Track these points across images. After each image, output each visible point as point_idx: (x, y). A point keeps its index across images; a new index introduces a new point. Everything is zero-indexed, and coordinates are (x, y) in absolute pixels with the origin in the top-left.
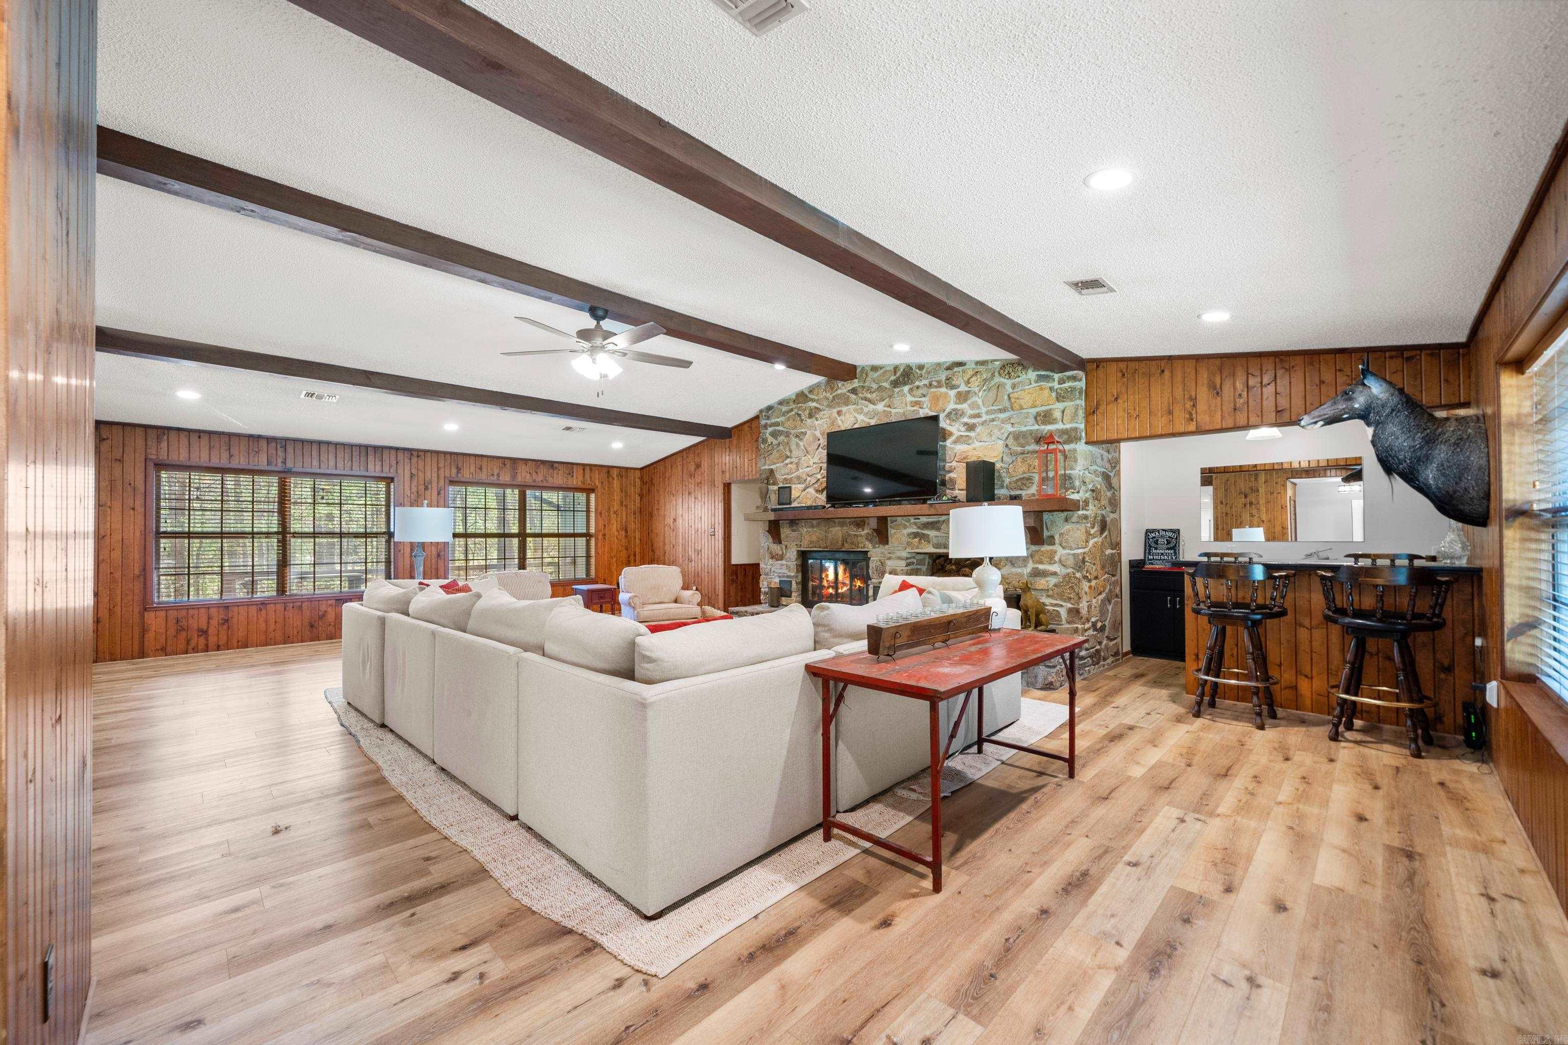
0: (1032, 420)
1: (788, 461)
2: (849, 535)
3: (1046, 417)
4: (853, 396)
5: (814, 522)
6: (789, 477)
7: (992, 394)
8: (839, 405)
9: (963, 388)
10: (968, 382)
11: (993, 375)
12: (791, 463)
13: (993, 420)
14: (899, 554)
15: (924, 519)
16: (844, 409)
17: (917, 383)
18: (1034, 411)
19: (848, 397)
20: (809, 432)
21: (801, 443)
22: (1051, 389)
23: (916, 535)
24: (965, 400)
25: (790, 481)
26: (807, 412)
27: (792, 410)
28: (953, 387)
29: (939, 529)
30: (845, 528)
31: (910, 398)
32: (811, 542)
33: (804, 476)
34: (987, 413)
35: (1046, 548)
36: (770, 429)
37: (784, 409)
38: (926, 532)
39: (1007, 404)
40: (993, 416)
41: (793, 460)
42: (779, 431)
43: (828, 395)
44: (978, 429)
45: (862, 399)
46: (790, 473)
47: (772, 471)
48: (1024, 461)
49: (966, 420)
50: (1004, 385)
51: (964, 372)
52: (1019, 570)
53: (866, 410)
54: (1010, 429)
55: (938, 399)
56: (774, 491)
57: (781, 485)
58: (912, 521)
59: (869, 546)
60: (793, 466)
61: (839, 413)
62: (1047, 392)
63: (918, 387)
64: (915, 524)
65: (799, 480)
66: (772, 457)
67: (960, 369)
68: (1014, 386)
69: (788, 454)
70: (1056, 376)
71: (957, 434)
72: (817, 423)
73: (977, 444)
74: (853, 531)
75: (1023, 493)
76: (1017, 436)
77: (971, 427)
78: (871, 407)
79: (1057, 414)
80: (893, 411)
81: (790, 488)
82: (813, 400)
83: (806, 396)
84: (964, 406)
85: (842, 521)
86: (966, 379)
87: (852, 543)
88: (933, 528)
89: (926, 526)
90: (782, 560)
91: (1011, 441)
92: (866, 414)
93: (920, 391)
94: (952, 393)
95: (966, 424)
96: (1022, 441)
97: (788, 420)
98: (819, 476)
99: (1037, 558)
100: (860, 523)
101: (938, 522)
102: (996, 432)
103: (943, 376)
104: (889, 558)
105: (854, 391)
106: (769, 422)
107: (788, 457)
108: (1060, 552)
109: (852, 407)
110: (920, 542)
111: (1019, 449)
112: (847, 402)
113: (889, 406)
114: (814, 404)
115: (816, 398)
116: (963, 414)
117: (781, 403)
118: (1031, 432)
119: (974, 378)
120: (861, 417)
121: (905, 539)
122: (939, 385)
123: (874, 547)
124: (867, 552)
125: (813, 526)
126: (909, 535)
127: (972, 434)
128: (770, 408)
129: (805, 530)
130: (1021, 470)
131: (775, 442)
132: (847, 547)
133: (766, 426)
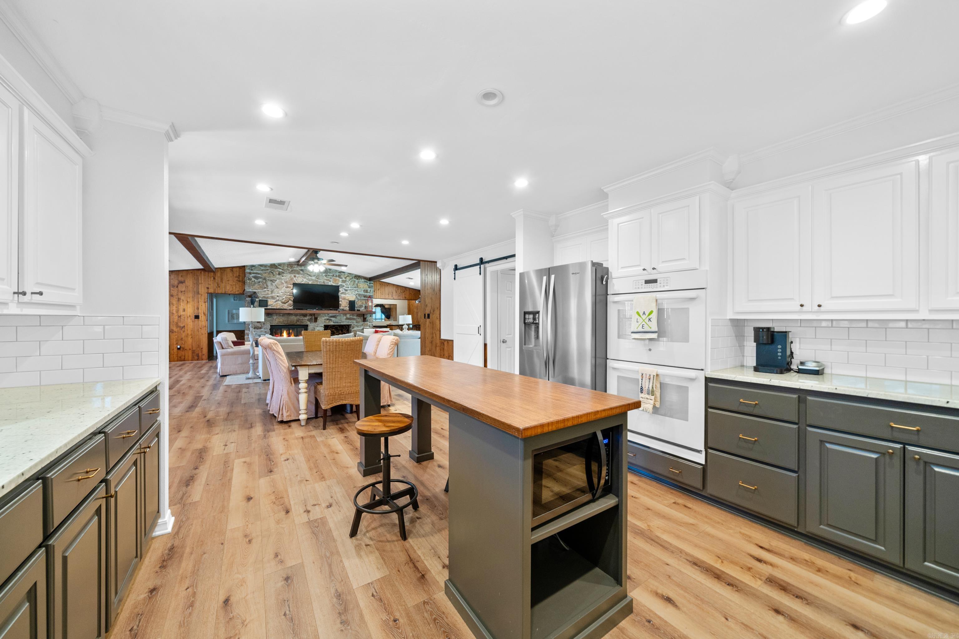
0: (363, 291)
1: (265, 289)
2: (300, 319)
3: (367, 291)
4: (301, 272)
5: (281, 315)
6: (266, 296)
7: (353, 283)
8: (294, 273)
9: (344, 279)
10: (345, 278)
11: (353, 278)
12: (268, 291)
13: (353, 289)
14: (321, 325)
15: (331, 315)
16: (297, 275)
17: (328, 274)
18: (363, 289)
19: (299, 272)
20: (278, 280)
21: (274, 284)
22: (367, 285)
23: (328, 319)
24: (345, 283)
25: (267, 298)
26: (277, 273)
27: (268, 270)
28: (341, 278)
29: (336, 318)
30: (298, 317)
31: (325, 278)
32: (279, 322)
33: (276, 297)
34: (351, 287)
35: (366, 323)
36: (253, 275)
37: (262, 268)
38: (331, 318)
39: (356, 286)
40: (352, 288)
41: (269, 290)
42: (259, 277)
43: (289, 269)
44: (348, 291)
45: (306, 274)
46: (268, 294)
47: (255, 293)
48: (361, 301)
49: (344, 288)
50: (356, 281)
51: (344, 275)
52: (359, 328)
53: (307, 278)
54: (357, 292)
55: (336, 280)
56: (257, 302)
57: (260, 299)
58: (326, 315)
59: (308, 323)
60: (270, 292)
61: (295, 276)
62: (366, 285)
63: (329, 275)
64: (328, 316)
65: (273, 298)
66: (254, 287)
67: (343, 274)
68: (358, 282)
69: (266, 286)
70: (369, 282)
71: (342, 291)
72: (283, 278)
73: (348, 295)
74: (302, 318)
75: (360, 309)
76: (359, 295)
77: (346, 290)
78: (310, 277)
79: (369, 291)
80: (319, 280)
81: (267, 300)
82: (280, 269)
83: (277, 266)
84: (344, 284)
85: (296, 315)
86: (345, 276)
87: (301, 322)
88: (334, 317)
89: (332, 317)
90: (261, 329)
91: (357, 296)
92: (307, 279)
93: (330, 277)
94: (341, 280)
95: (345, 289)
96: (360, 296)
97: (265, 273)
98: (284, 297)
99: (364, 325)
100: (305, 315)
101: (336, 316)
102: (353, 293)
103: (338, 274)
104: (317, 327)
105: (302, 270)
106: (252, 271)
107: (265, 288)
108: (369, 323)
109: (301, 275)
110: (329, 321)
111: (360, 298)
112: (299, 273)
113: (318, 279)
114: (281, 270)
115: (282, 268)
116: (344, 286)
117: (261, 265)
118: (363, 294)
119: (348, 277)
120: (305, 280)
121: (323, 321)
122: (336, 276)
123: (311, 323)
124: (307, 325)
125: (280, 316)
126: (325, 319)
127: (346, 292)
128: (253, 266)
129: (276, 317)
130: (360, 303)
131: (256, 281)
132: (298, 323)
133: (250, 273)
